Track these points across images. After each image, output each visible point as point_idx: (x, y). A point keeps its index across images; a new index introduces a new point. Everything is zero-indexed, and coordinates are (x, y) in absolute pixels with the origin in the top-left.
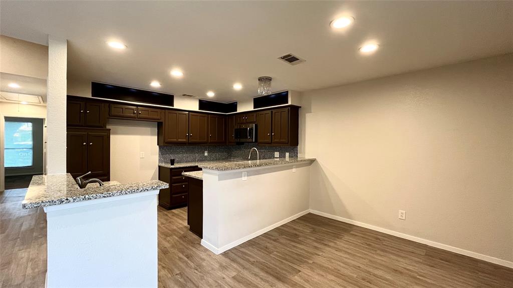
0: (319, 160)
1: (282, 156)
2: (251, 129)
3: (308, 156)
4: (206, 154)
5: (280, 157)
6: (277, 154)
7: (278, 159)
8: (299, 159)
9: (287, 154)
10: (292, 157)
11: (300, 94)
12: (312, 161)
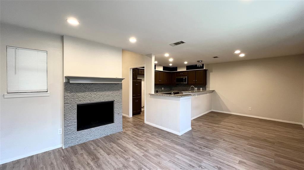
0: (216, 91)
1: (199, 89)
2: (185, 79)
3: (211, 89)
4: (163, 89)
5: (197, 90)
6: (196, 89)
7: (197, 91)
8: (207, 90)
9: (201, 89)
10: (203, 90)
11: (208, 65)
12: (213, 91)
